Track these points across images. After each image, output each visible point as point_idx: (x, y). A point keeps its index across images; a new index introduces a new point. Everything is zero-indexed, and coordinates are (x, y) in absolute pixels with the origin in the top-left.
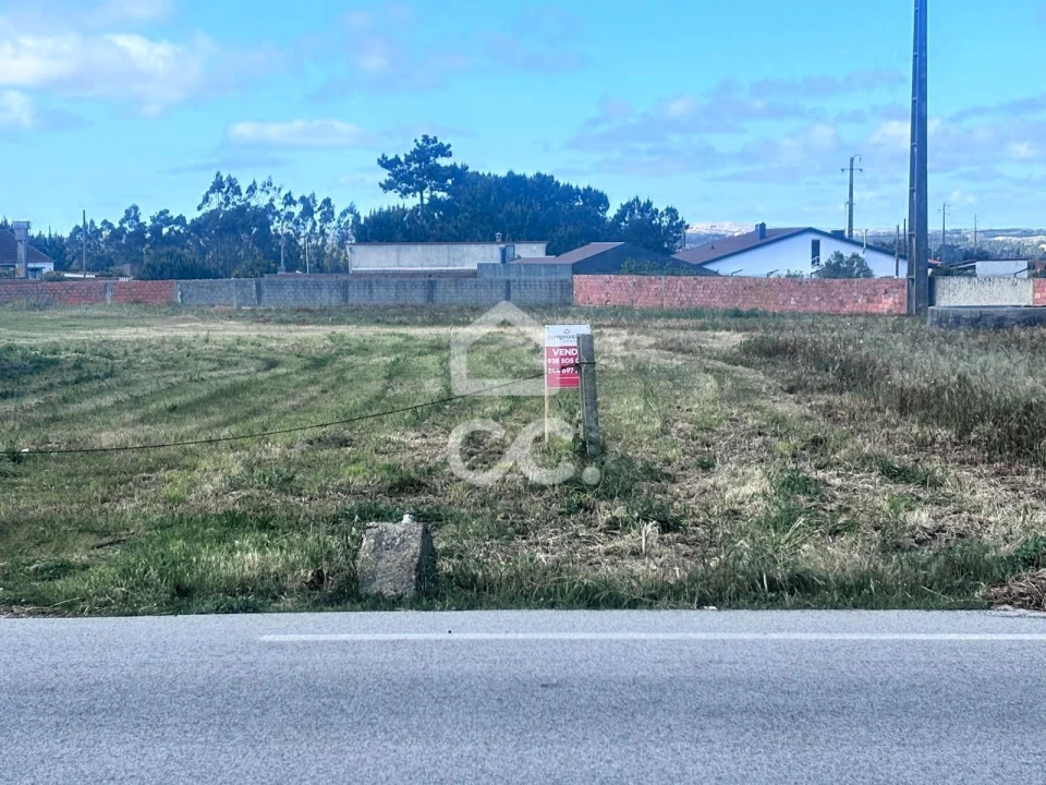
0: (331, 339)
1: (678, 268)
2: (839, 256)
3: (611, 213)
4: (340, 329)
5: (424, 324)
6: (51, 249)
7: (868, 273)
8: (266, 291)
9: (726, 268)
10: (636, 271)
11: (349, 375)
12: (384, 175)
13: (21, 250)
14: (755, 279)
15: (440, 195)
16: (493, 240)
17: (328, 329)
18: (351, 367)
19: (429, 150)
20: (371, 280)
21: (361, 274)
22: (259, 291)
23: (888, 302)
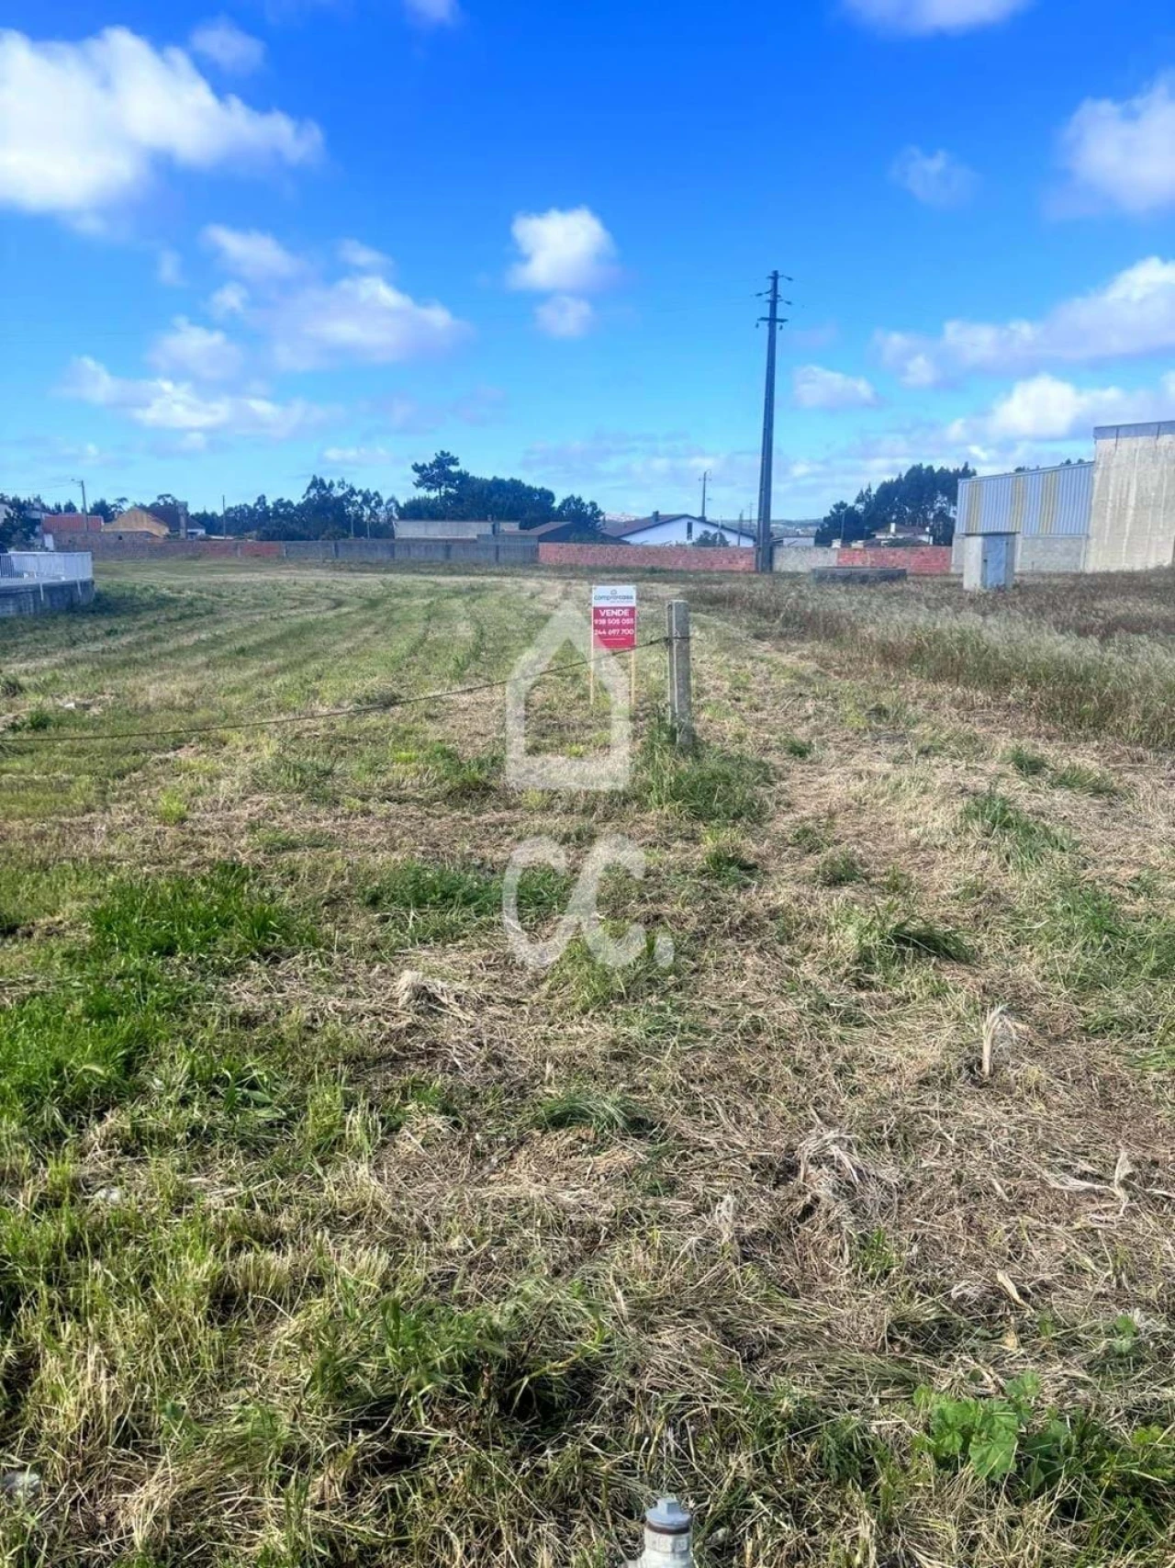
0: (383, 584)
1: (605, 539)
2: (706, 533)
3: (556, 505)
4: (390, 577)
5: (444, 574)
6: (204, 521)
7: (725, 544)
8: (340, 549)
9: (634, 539)
10: (581, 541)
11: (396, 615)
12: (416, 476)
13: (183, 520)
14: (656, 547)
15: (451, 490)
16: (485, 519)
17: (381, 577)
18: (397, 608)
19: (444, 460)
20: (410, 544)
21: (403, 540)
22: (337, 550)
23: (742, 564)
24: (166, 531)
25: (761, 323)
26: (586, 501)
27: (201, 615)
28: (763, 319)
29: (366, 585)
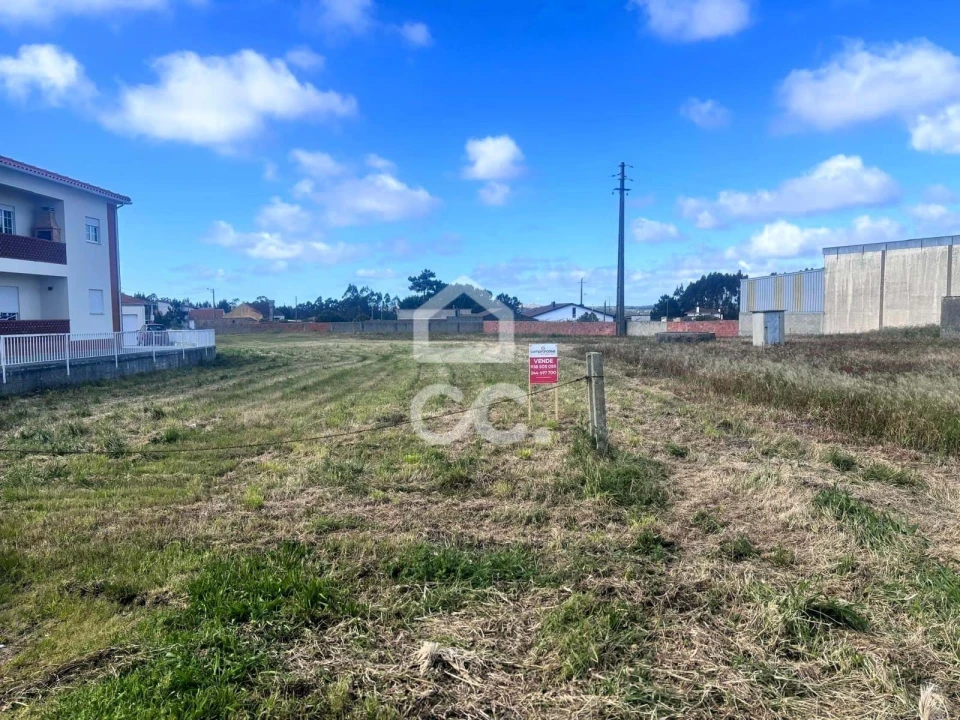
0: (391, 346)
1: (524, 318)
2: (584, 314)
4: (395, 342)
7: (597, 320)
8: (365, 327)
9: (542, 318)
12: (411, 284)
13: (271, 310)
15: (431, 291)
17: (390, 342)
18: (399, 360)
19: (427, 275)
20: (406, 323)
21: (402, 320)
22: (363, 327)
23: (608, 331)
24: (261, 317)
25: (615, 191)
26: (511, 296)
27: (280, 366)
28: (616, 189)
29: (381, 347)
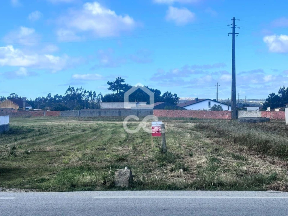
1: (178, 108)
2: (215, 105)
3: (161, 95)
4: (99, 122)
5: (118, 121)
6: (31, 103)
7: (222, 110)
8: (81, 113)
9: (189, 108)
10: (168, 109)
12: (109, 86)
13: (24, 104)
14: (196, 111)
15: (122, 91)
16: (134, 101)
17: (97, 122)
18: (103, 131)
19: (119, 81)
20: (106, 111)
21: (103, 109)
23: (227, 116)
24: (18, 107)
25: (229, 34)
28: (230, 33)
29: (92, 125)
